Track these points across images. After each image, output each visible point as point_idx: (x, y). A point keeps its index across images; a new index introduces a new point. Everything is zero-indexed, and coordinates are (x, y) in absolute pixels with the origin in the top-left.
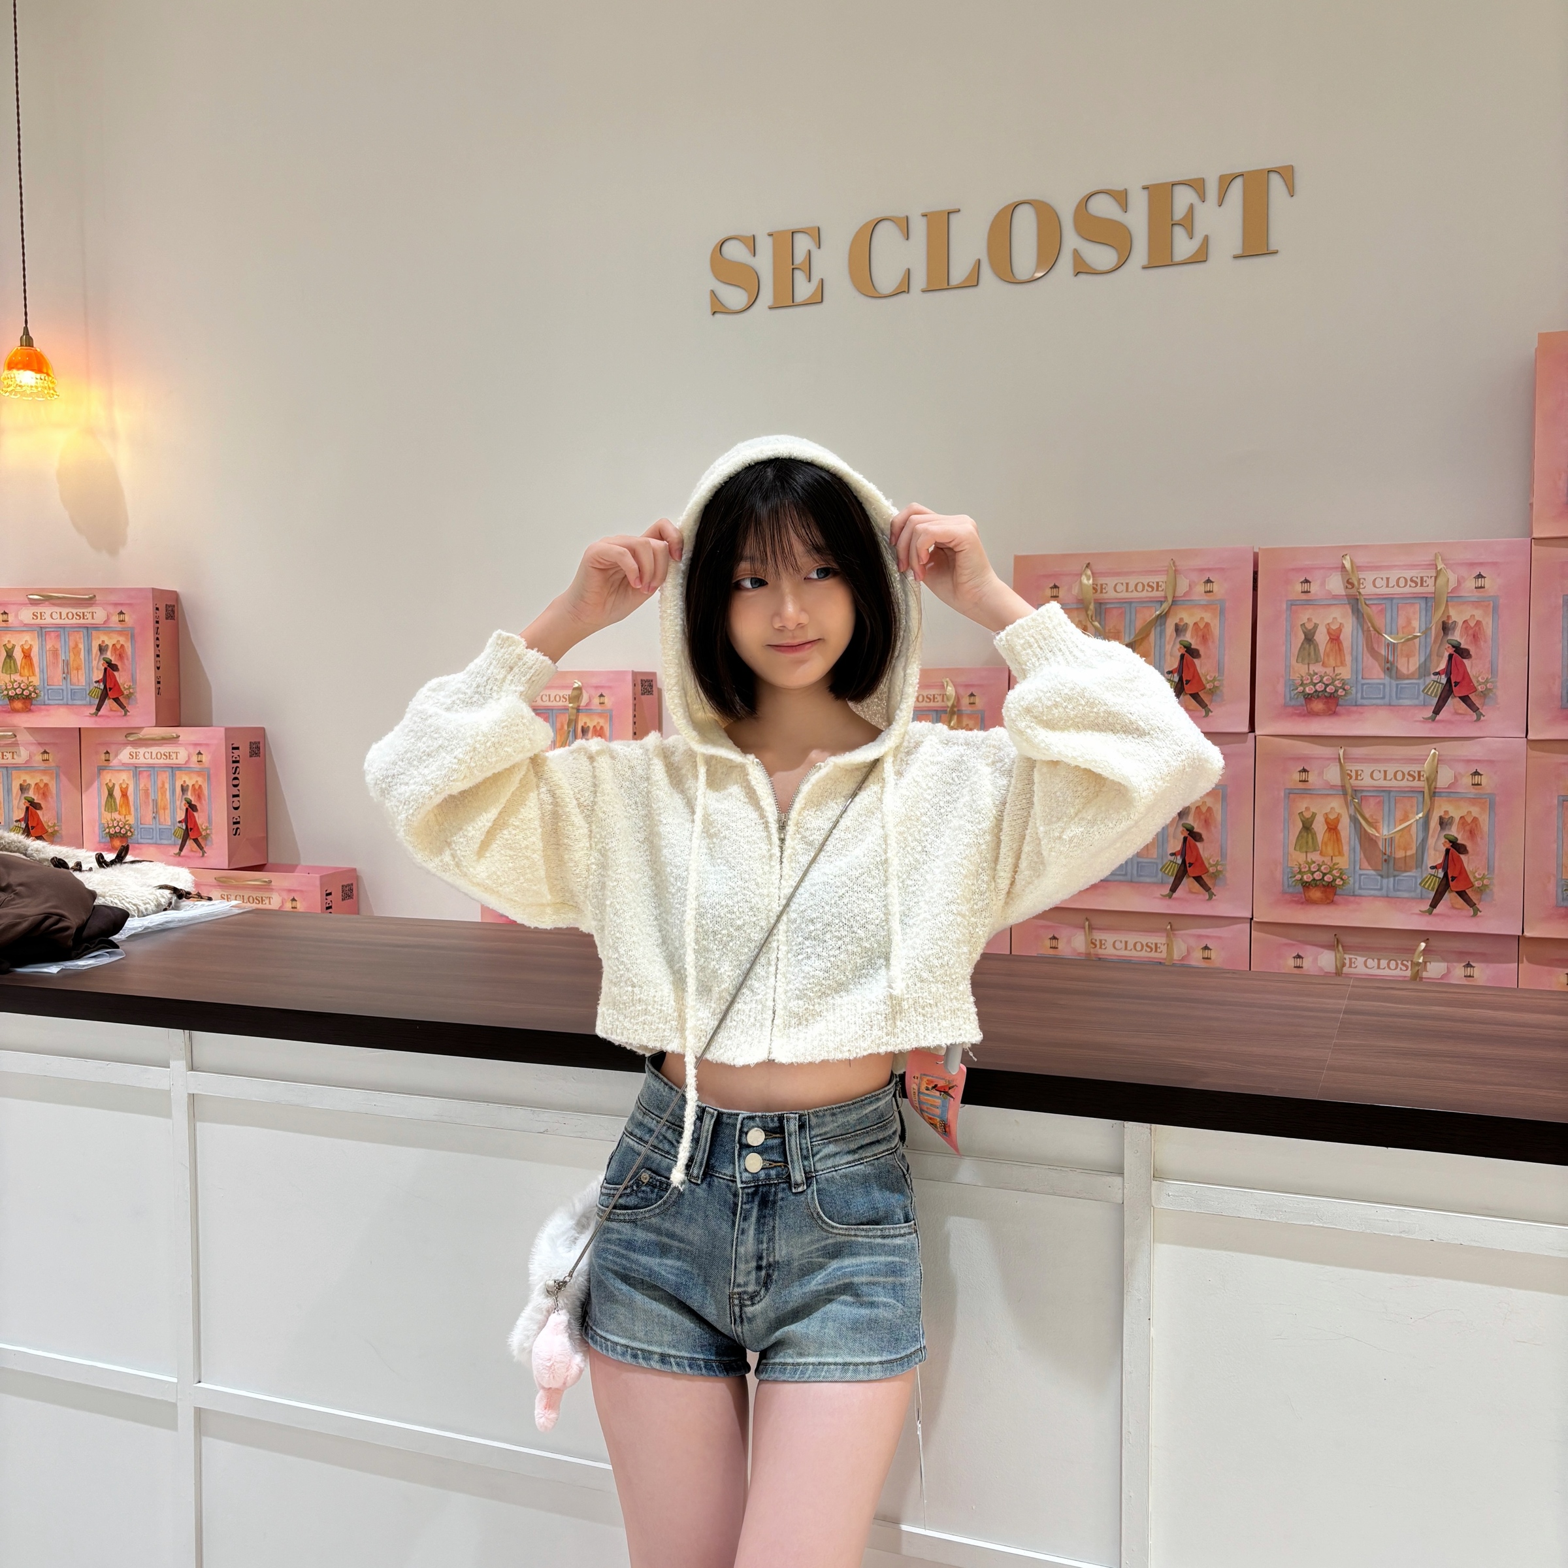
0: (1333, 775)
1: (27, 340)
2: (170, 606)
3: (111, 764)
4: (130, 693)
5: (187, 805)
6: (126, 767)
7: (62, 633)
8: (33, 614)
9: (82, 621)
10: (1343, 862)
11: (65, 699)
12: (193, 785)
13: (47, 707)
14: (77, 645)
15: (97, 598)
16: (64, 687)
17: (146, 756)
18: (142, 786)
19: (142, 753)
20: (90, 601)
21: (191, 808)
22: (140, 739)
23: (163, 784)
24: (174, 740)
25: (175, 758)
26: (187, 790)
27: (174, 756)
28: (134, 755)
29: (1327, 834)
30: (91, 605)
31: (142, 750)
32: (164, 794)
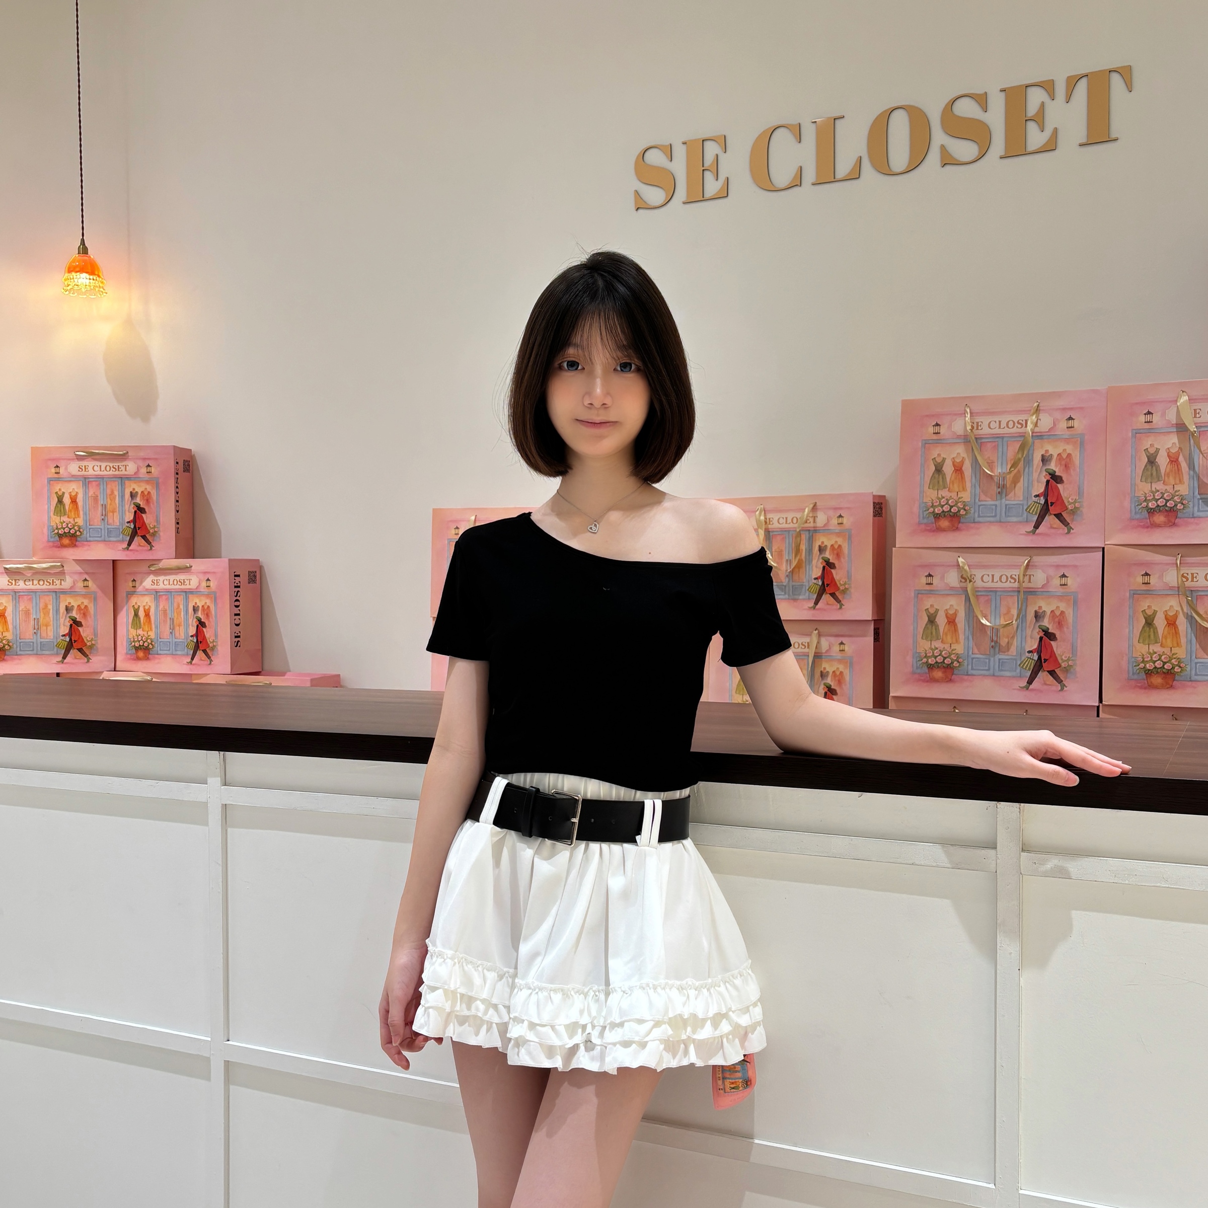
0: (1171, 578)
1: (83, 249)
2: (187, 461)
3: (138, 590)
4: (155, 532)
5: (198, 623)
6: (148, 592)
7: (101, 483)
8: (79, 467)
9: (117, 473)
10: (1181, 653)
11: (103, 537)
12: (203, 606)
13: (89, 543)
14: (112, 492)
15: (130, 454)
16: (103, 528)
17: (164, 582)
18: (161, 607)
19: (161, 581)
20: (123, 457)
21: (201, 624)
22: (160, 569)
23: (179, 606)
24: (186, 569)
25: (188, 584)
26: (198, 610)
27: (187, 582)
28: (155, 582)
29: (1167, 628)
30: (125, 459)
31: (161, 578)
32: (179, 614)
